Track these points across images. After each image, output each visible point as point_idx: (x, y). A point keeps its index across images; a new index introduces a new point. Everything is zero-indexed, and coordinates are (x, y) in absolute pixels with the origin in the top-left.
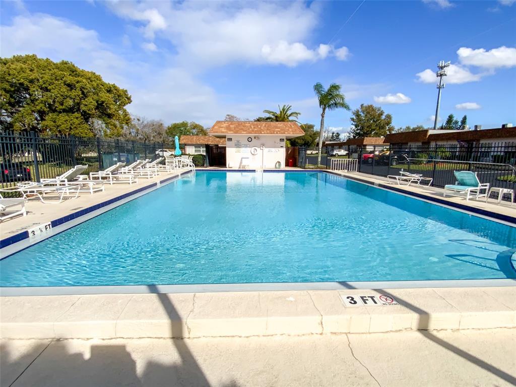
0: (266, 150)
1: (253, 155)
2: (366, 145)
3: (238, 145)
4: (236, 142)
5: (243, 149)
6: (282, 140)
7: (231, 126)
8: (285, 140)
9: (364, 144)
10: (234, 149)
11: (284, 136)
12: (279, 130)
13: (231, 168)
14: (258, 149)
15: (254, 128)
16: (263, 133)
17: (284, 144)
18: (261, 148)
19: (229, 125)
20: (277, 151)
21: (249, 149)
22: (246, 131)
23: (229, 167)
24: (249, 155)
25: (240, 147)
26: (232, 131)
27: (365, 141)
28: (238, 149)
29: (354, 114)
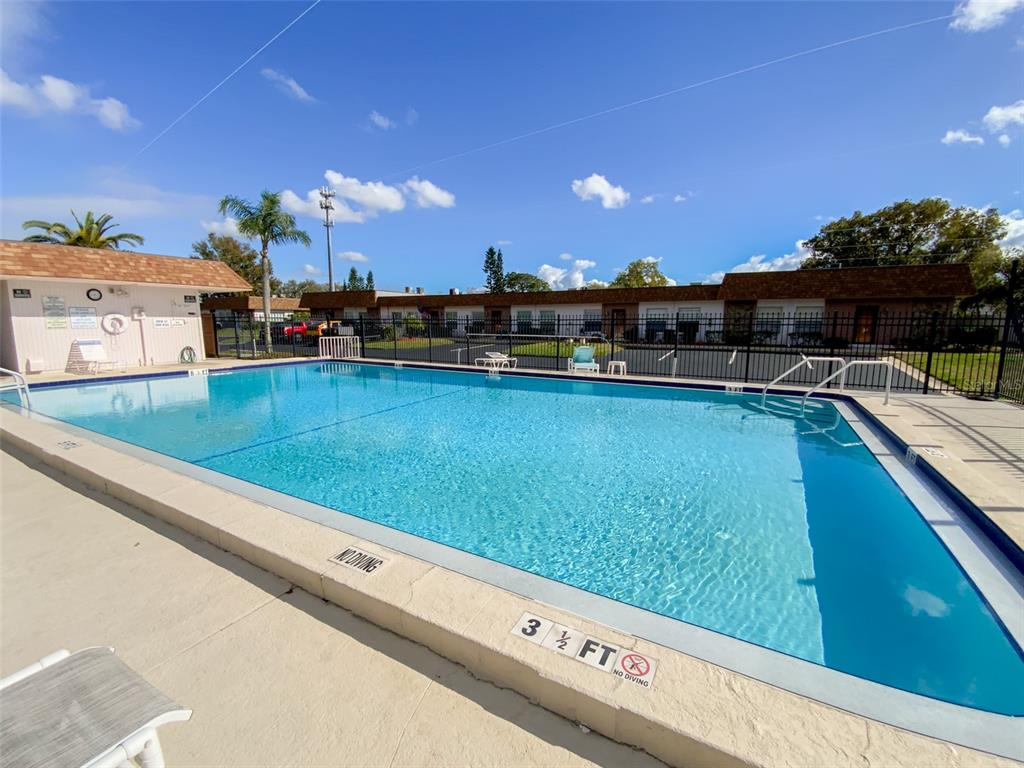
0: (148, 321)
1: (110, 333)
2: (253, 311)
3: (54, 309)
4: (45, 299)
5: (74, 319)
6: (189, 299)
7: (34, 256)
8: (198, 298)
9: (250, 307)
10: (42, 318)
11: (196, 289)
12: (191, 276)
13: (38, 372)
14: (125, 320)
15: (117, 266)
16: (148, 280)
17: (196, 307)
18: (136, 317)
19: (28, 254)
20: (182, 322)
21: (95, 320)
22: (93, 272)
23: (29, 372)
24: (100, 335)
25: (62, 315)
26: (44, 269)
27: (250, 302)
28: (53, 319)
29: (196, 249)
